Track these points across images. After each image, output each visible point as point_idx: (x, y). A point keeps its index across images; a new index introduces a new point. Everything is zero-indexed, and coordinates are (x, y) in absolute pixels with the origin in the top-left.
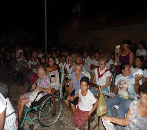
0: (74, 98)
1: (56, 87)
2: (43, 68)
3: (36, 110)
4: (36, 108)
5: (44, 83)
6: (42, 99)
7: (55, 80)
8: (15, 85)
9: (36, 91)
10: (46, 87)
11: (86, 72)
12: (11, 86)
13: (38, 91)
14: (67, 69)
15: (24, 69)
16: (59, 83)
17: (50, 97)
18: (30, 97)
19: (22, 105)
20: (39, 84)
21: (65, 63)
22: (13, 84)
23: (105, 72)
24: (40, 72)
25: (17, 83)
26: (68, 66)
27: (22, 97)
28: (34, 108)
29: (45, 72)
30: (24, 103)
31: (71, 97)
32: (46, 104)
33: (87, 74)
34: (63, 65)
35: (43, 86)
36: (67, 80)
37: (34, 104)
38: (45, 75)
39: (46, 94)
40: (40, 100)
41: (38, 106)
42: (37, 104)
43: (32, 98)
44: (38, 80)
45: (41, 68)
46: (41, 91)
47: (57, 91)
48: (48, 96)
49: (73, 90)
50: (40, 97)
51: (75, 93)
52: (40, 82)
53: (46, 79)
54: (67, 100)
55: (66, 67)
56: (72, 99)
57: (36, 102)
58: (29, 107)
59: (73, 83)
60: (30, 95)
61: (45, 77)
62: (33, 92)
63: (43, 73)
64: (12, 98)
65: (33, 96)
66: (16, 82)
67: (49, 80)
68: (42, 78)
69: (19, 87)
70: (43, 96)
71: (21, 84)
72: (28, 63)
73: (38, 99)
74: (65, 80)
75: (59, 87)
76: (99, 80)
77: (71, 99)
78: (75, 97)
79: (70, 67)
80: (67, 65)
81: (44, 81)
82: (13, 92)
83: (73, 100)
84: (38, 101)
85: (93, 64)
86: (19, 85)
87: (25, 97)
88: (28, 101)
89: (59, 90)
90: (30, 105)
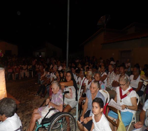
0: (87, 121)
1: (71, 104)
2: (57, 83)
3: (47, 128)
4: (46, 126)
5: (57, 99)
6: (54, 116)
7: (71, 96)
8: (38, 96)
9: (49, 107)
10: (58, 104)
11: (104, 91)
12: (34, 96)
13: (51, 107)
14: (86, 85)
15: (47, 81)
16: (75, 99)
17: (62, 115)
18: (42, 112)
19: (34, 119)
20: (52, 100)
21: (84, 78)
22: (36, 95)
23: (129, 92)
24: (54, 88)
25: (40, 94)
26: (86, 82)
27: (36, 111)
28: (44, 125)
29: (59, 87)
30: (36, 118)
31: (84, 119)
32: (58, 122)
33: (106, 93)
34: (82, 80)
35: (56, 102)
36: (84, 97)
37: (45, 120)
38: (59, 91)
39: (58, 111)
40: (51, 117)
41: (49, 124)
42: (48, 121)
43: (44, 114)
44: (53, 95)
45: (55, 83)
46: (53, 107)
47: (72, 108)
48: (60, 114)
49: (88, 110)
50: (52, 114)
51: (90, 114)
52: (54, 97)
53: (59, 95)
54: (80, 122)
55: (85, 82)
56: (86, 121)
57: (47, 118)
58: (40, 123)
59: (88, 103)
60: (43, 110)
61: (58, 93)
62: (46, 107)
63: (57, 89)
64: (32, 109)
65: (45, 111)
66: (38, 93)
67: (62, 96)
68: (56, 94)
69: (41, 98)
70: (55, 113)
71: (43, 95)
72: (50, 75)
73: (49, 116)
74: (82, 97)
75: (75, 104)
76: (121, 101)
77: (84, 121)
78: (89, 119)
79: (89, 83)
80: (85, 80)
81: (57, 96)
82: (34, 102)
83: (86, 123)
84: (49, 117)
85: (116, 81)
86: (40, 96)
87: (38, 111)
88: (40, 116)
89: (75, 107)
90: (41, 121)
